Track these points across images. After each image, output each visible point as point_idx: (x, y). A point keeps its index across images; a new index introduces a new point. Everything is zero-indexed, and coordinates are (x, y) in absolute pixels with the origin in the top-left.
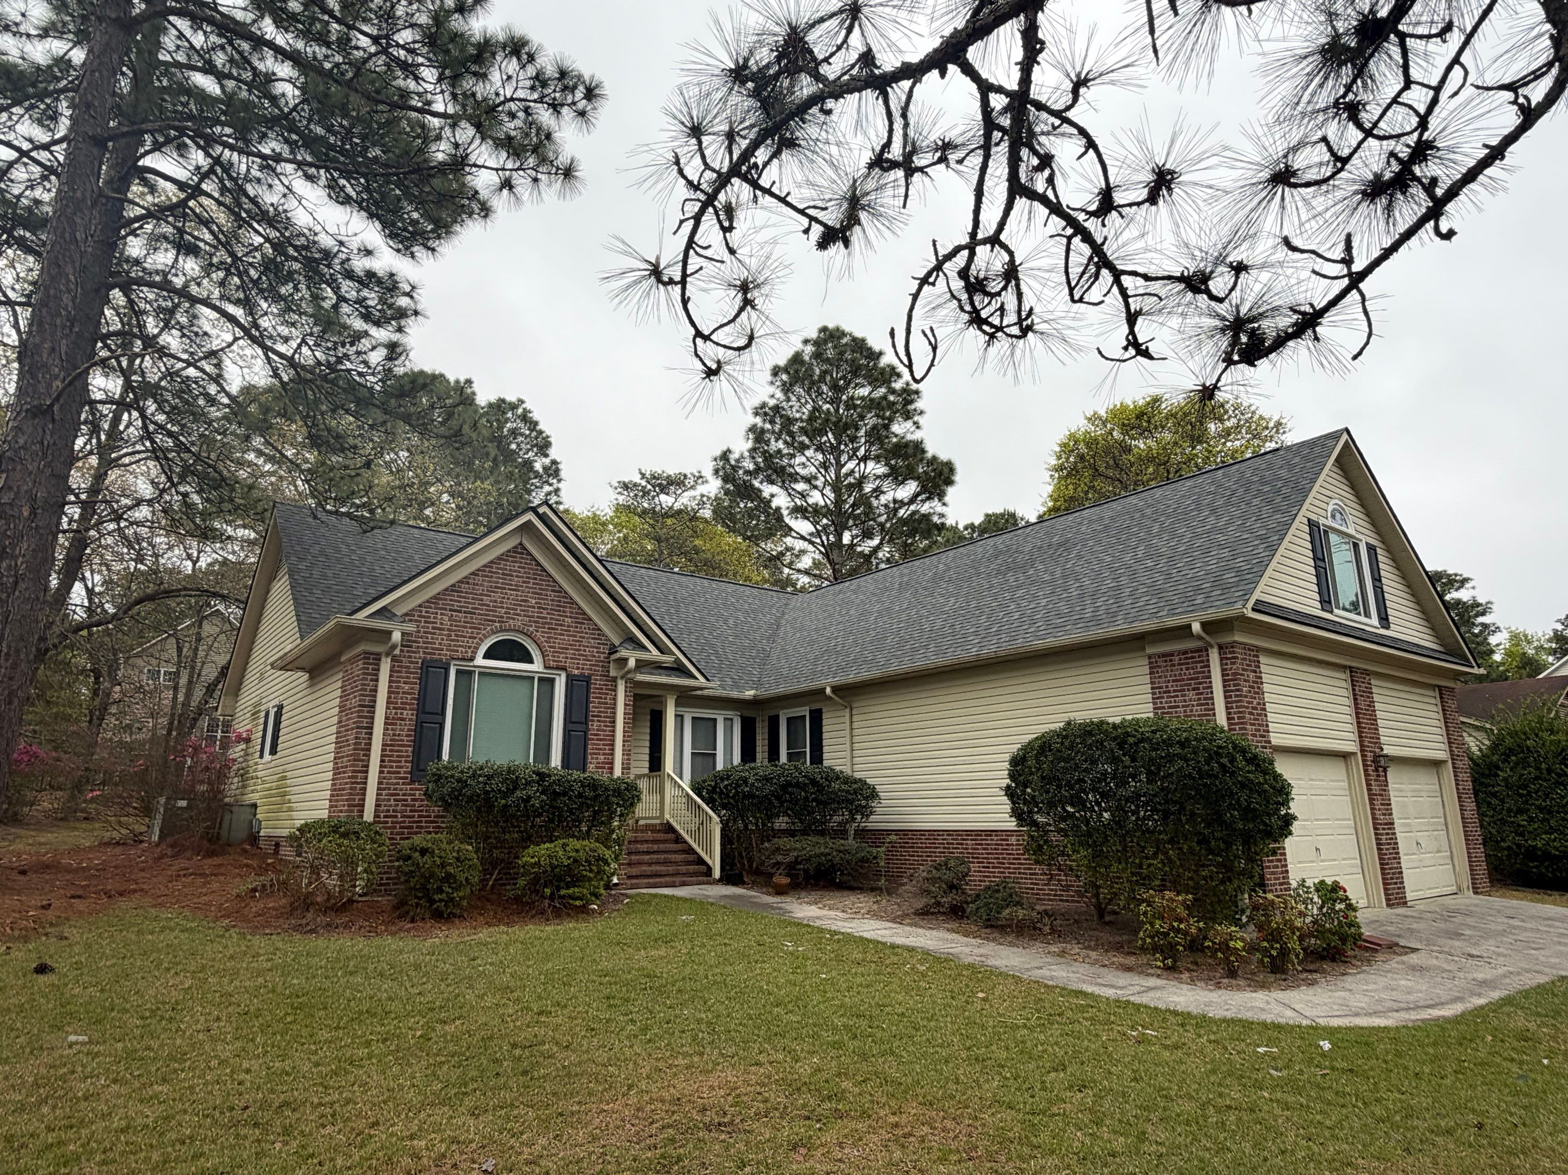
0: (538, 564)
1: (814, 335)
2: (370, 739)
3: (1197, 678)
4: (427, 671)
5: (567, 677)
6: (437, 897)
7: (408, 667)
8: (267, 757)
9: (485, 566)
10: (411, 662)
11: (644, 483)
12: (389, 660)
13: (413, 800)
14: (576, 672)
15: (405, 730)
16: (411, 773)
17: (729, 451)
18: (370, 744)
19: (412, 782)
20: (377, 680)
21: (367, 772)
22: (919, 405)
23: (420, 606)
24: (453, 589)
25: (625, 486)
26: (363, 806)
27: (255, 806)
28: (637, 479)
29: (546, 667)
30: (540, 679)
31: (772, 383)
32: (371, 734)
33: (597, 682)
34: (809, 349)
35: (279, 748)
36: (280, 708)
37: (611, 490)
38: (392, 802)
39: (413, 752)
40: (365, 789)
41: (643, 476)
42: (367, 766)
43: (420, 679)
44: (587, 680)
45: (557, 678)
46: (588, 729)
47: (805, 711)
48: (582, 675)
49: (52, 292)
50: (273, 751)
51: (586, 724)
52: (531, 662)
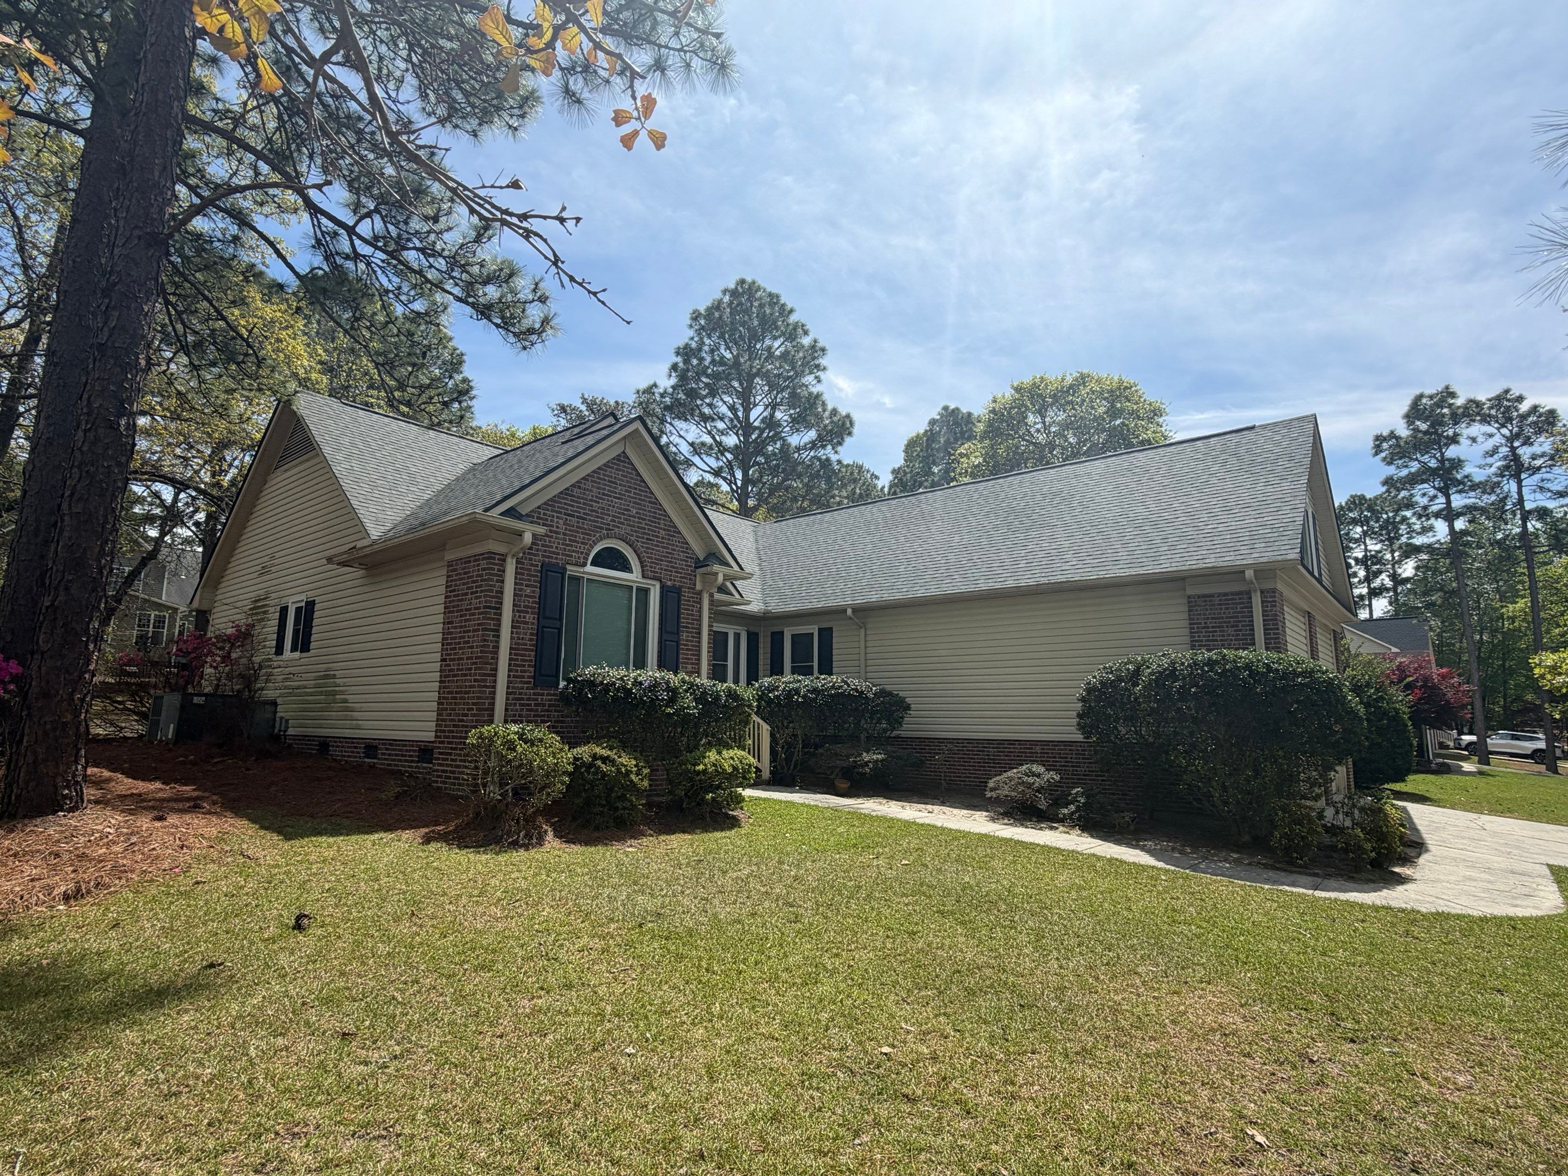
0: (638, 474)
1: (732, 286)
2: (498, 642)
3: (1237, 617)
4: (547, 576)
5: (662, 588)
6: (619, 805)
7: (529, 570)
8: (287, 654)
9: (594, 472)
10: (532, 565)
11: (583, 408)
12: (514, 561)
13: (536, 705)
14: (669, 583)
15: (528, 633)
16: (534, 677)
17: (655, 385)
18: (498, 647)
19: (535, 686)
20: (503, 582)
21: (495, 675)
22: (823, 362)
23: (539, 507)
24: (566, 492)
25: (563, 409)
26: (493, 710)
27: (274, 704)
28: (578, 403)
29: (643, 577)
30: (638, 589)
31: (691, 326)
32: (498, 636)
33: (686, 594)
34: (727, 299)
35: (313, 645)
36: (311, 605)
37: (549, 411)
38: (518, 707)
39: (536, 656)
40: (494, 693)
41: (584, 400)
42: (496, 670)
43: (540, 583)
44: (677, 591)
45: (652, 588)
46: (679, 639)
47: (814, 629)
48: (674, 586)
49: (160, 96)
50: (305, 648)
51: (678, 634)
52: (630, 571)
